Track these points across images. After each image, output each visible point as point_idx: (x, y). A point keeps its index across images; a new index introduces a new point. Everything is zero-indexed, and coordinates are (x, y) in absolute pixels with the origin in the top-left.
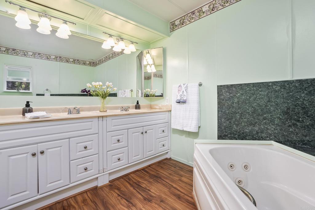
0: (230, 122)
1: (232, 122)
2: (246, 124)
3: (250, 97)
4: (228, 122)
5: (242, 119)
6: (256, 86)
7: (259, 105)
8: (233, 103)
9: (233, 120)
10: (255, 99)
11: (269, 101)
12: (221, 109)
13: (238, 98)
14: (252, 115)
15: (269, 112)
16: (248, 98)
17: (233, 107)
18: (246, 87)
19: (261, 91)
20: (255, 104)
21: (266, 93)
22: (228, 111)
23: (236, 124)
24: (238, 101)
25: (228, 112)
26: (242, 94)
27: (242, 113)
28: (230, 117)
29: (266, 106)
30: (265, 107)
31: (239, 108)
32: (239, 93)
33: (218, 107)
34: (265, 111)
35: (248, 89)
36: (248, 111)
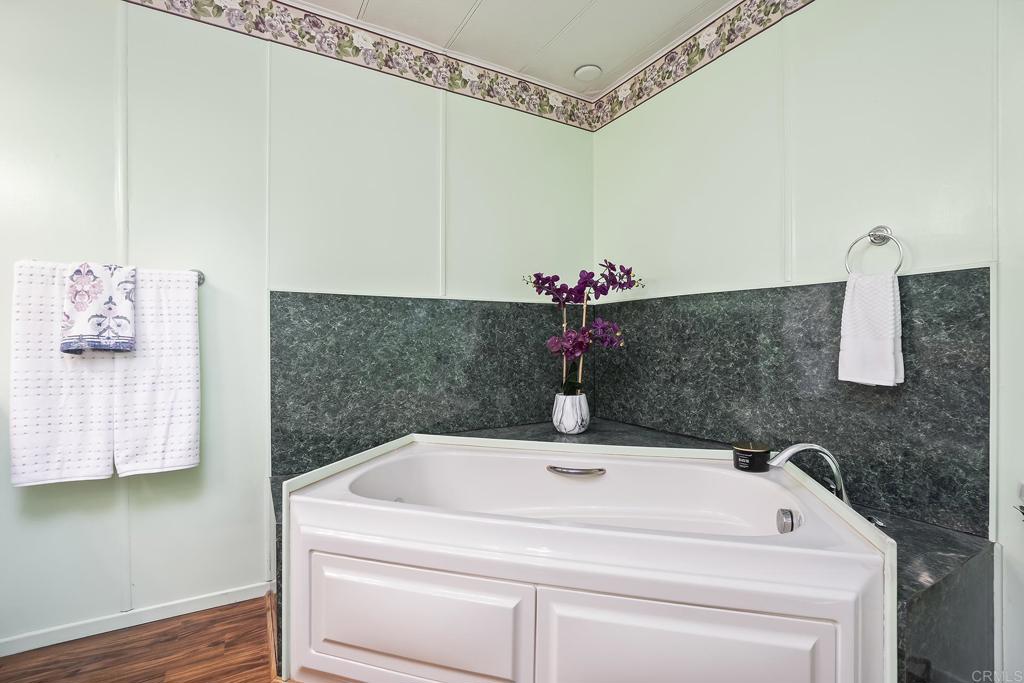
0: (312, 408)
1: (320, 406)
2: (358, 406)
3: (367, 333)
4: (307, 409)
5: (348, 391)
6: (381, 306)
7: (387, 353)
8: (323, 349)
9: (323, 399)
10: (378, 339)
11: (407, 343)
12: (282, 369)
13: (336, 336)
14: (372, 379)
15: (407, 368)
16: (363, 333)
17: (323, 361)
18: (359, 306)
19: (392, 318)
20: (379, 351)
21: (401, 324)
22: (307, 374)
23: (329, 410)
24: (337, 344)
25: (309, 378)
26: (348, 324)
27: (347, 377)
28: (312, 391)
29: (402, 354)
30: (400, 356)
31: (341, 362)
32: (339, 320)
33: (273, 365)
34: (400, 366)
35: (363, 310)
36: (362, 370)
